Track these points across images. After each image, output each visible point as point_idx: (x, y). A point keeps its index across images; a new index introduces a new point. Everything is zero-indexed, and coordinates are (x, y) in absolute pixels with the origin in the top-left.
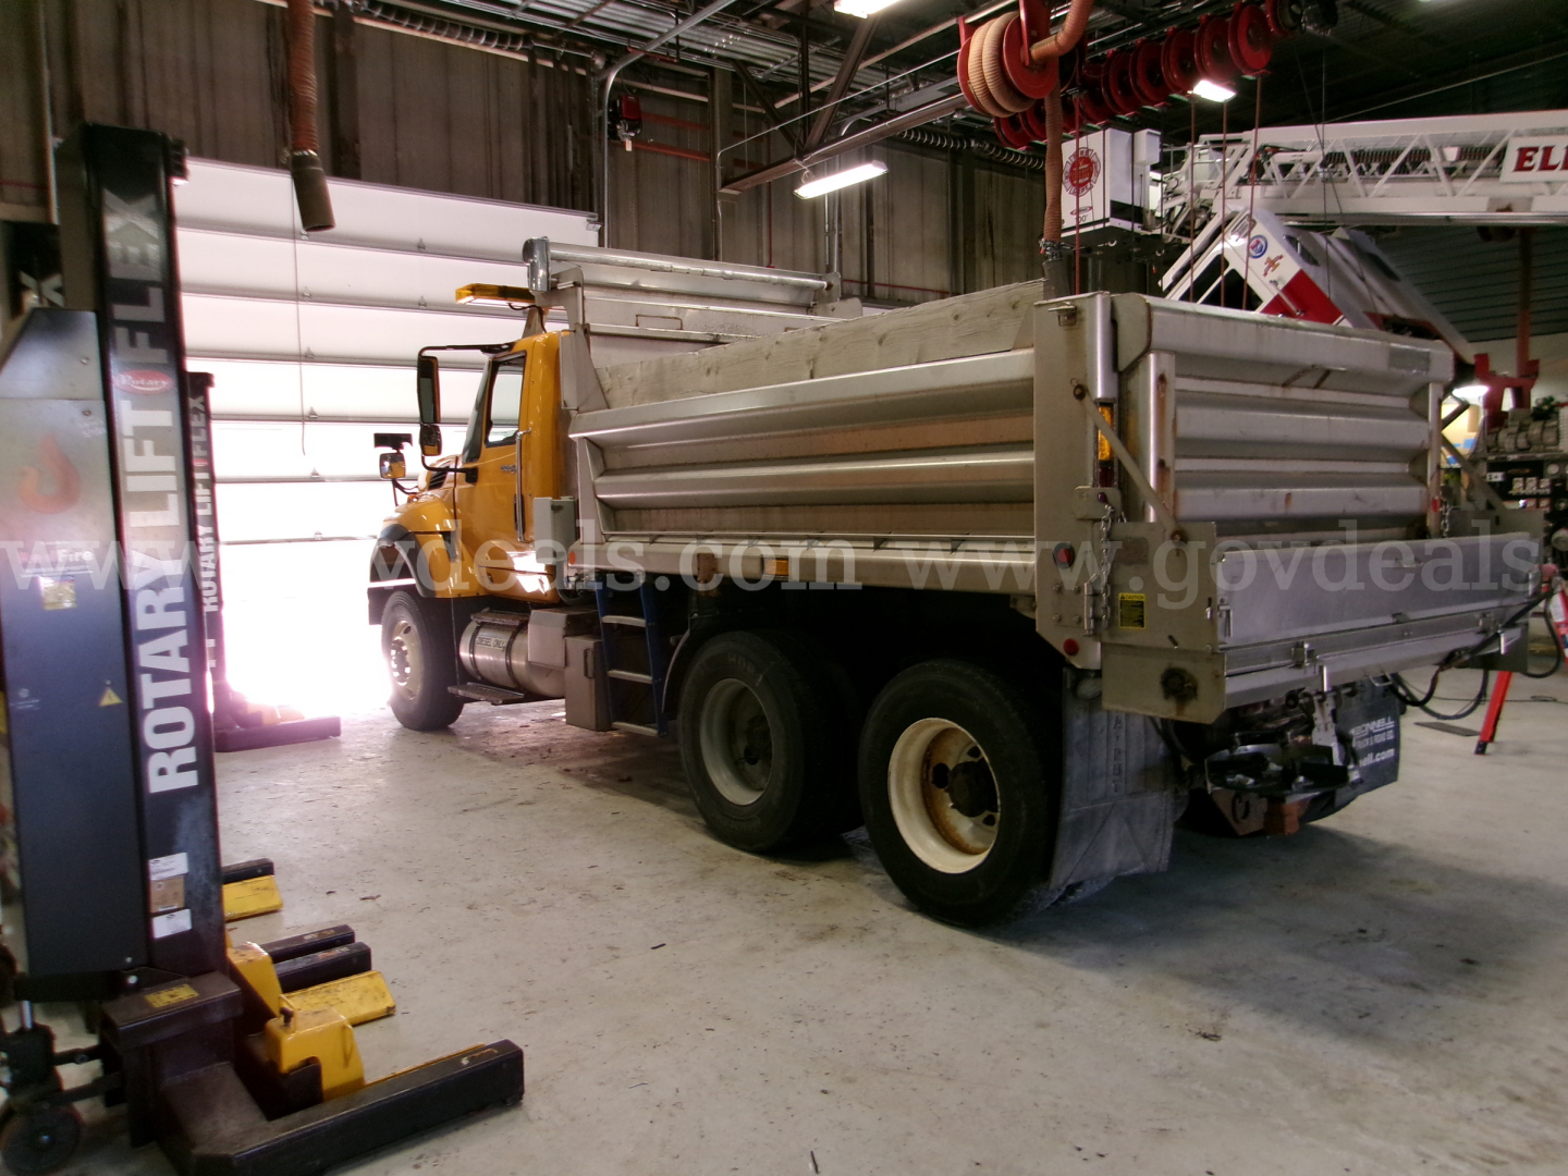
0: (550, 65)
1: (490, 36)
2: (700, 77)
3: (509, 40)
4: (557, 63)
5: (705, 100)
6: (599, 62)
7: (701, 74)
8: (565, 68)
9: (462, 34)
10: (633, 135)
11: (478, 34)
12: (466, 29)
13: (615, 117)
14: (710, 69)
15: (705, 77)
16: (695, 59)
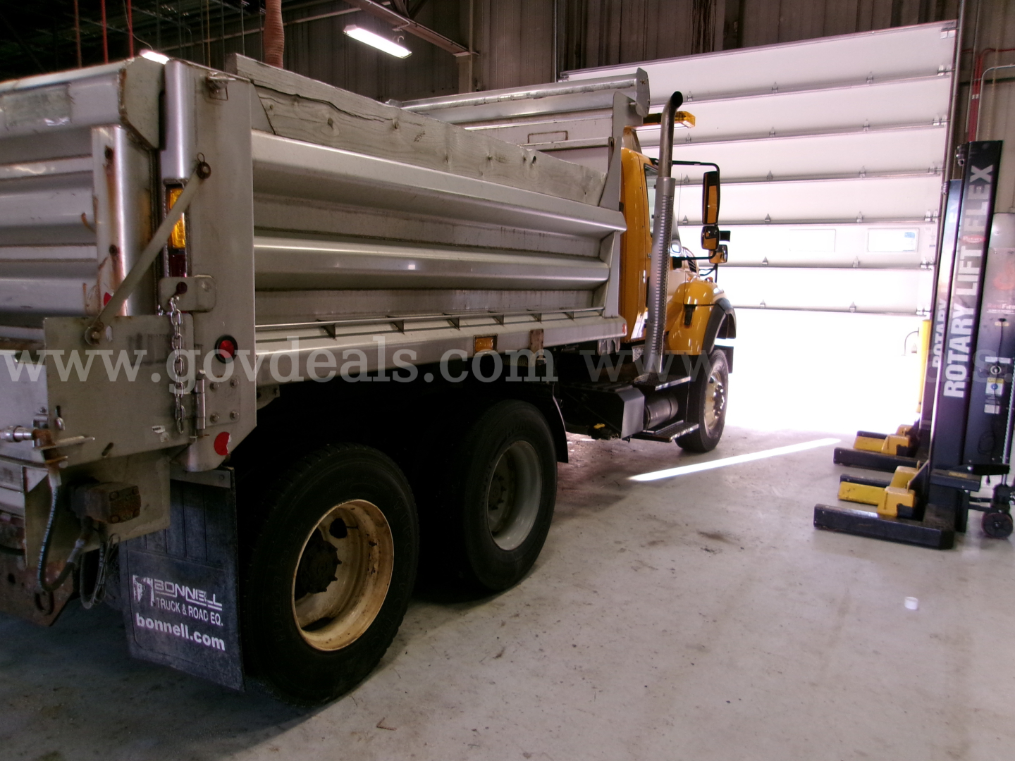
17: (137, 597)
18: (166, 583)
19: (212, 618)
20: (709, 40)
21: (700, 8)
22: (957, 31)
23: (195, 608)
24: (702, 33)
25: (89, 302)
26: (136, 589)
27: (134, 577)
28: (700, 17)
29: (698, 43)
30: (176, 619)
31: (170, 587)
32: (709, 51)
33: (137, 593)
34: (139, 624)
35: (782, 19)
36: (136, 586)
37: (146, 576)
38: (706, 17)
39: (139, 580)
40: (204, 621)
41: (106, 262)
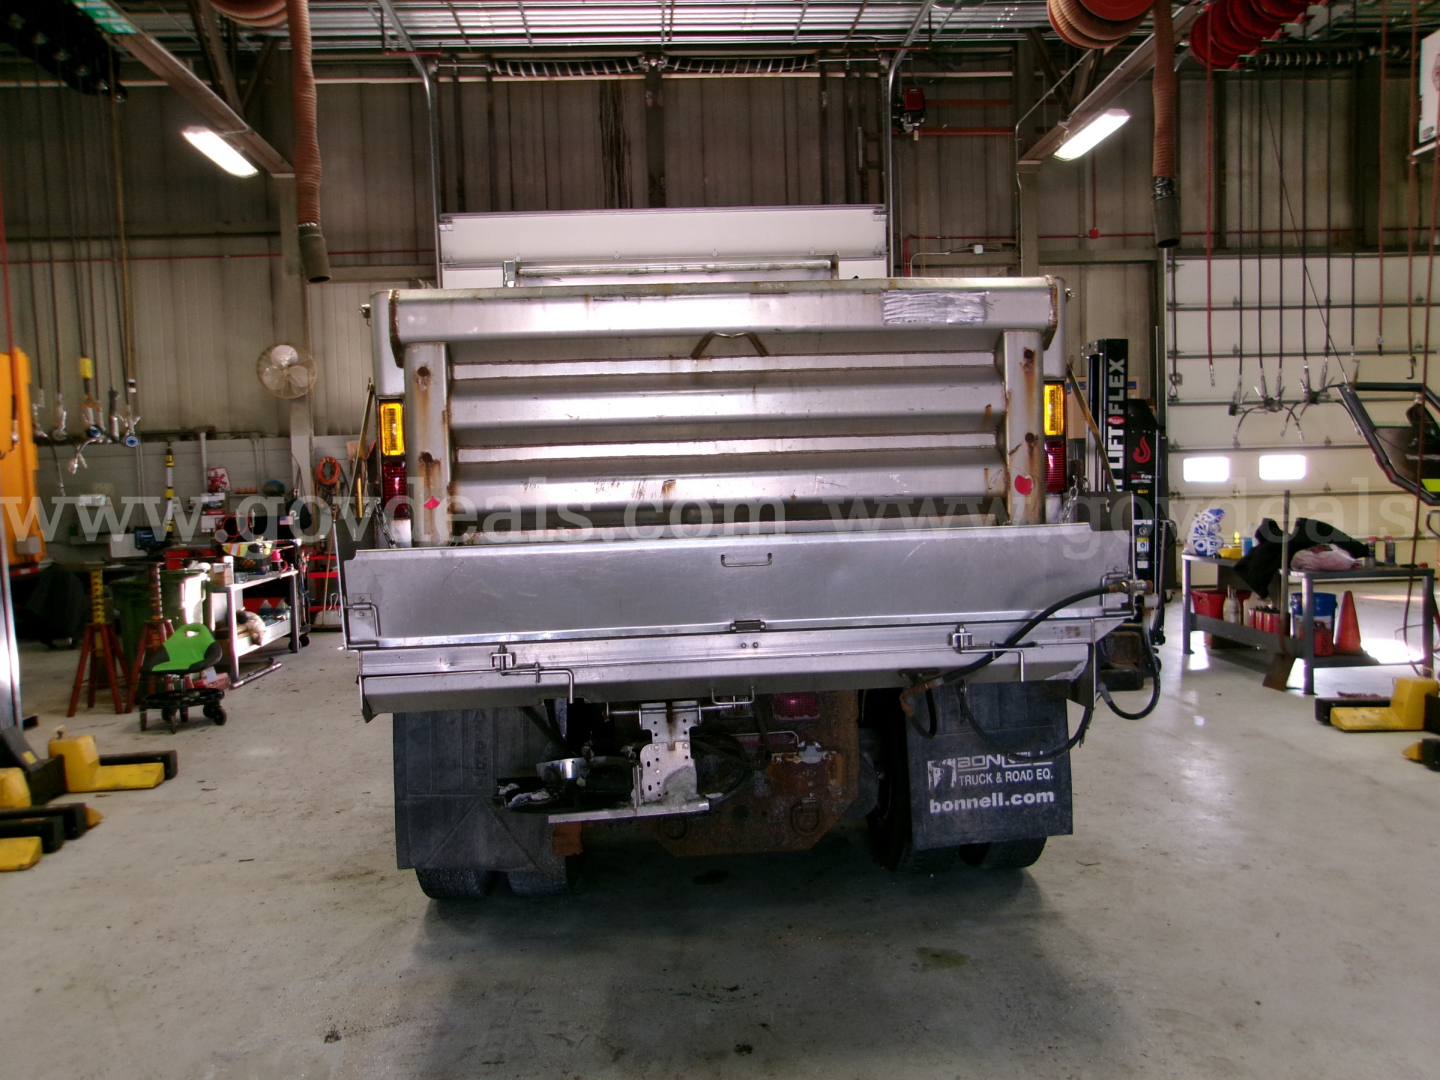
0: (843, 75)
1: (776, 65)
2: (1006, 53)
3: (794, 63)
4: (848, 73)
5: (1010, 74)
6: (884, 63)
7: (1007, 49)
8: (857, 75)
9: (750, 68)
10: (917, 125)
11: (765, 64)
12: (754, 63)
13: (898, 111)
14: (1014, 44)
15: (1010, 52)
16: (990, 37)
17: (932, 783)
18: (974, 758)
19: (1038, 774)
20: (626, 193)
21: (612, 156)
22: (888, 216)
23: (1016, 772)
24: (616, 185)
25: (991, 485)
26: (932, 775)
27: (929, 764)
28: (612, 165)
29: (613, 196)
30: (987, 790)
31: (980, 761)
32: (626, 207)
33: (933, 779)
34: (932, 811)
35: (706, 180)
36: (931, 773)
37: (946, 758)
38: (620, 167)
39: (935, 765)
40: (1028, 782)
41: (1020, 448)
